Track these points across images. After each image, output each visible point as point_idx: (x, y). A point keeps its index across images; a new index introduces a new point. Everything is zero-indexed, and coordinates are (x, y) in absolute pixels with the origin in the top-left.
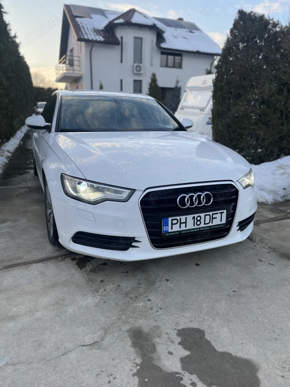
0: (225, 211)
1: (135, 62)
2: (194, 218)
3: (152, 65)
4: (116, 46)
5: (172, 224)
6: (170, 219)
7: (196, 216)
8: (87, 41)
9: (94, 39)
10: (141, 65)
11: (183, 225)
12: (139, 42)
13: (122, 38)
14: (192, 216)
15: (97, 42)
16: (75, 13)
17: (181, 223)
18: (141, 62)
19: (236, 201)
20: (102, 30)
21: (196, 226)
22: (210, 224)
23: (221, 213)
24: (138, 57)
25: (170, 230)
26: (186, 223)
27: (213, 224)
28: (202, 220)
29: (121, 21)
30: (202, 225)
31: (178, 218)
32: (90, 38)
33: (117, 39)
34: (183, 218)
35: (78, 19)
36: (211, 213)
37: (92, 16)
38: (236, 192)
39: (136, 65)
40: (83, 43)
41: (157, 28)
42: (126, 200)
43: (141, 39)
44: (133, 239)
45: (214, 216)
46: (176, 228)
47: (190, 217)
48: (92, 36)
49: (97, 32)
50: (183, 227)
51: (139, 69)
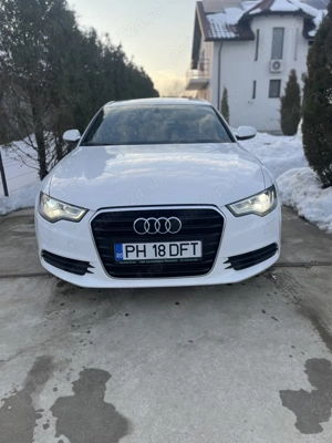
0: (200, 243)
1: (272, 58)
2: (155, 246)
3: (295, 59)
4: (251, 42)
5: (127, 252)
6: (124, 245)
7: (158, 244)
8: (216, 40)
9: (224, 36)
10: (280, 61)
11: (141, 254)
12: (279, 34)
13: (258, 31)
14: (153, 244)
15: (226, 40)
16: (206, 10)
17: (138, 251)
18: (281, 58)
19: (219, 230)
20: (236, 25)
21: (159, 257)
22: (179, 256)
23: (194, 244)
24: (278, 51)
25: (125, 258)
26: (144, 251)
27: (183, 256)
28: (167, 250)
29: (258, 10)
30: (167, 256)
31: (135, 245)
32: (219, 36)
33: (252, 33)
34: (141, 246)
35: (209, 17)
36: (178, 243)
37: (226, 10)
38: (220, 220)
39: (273, 61)
40: (212, 43)
41: (305, 13)
42: (78, 221)
43: (283, 29)
44: (87, 264)
45: (184, 247)
46: (132, 256)
47: (149, 246)
48: (222, 34)
49: (229, 27)
50: (141, 256)
51: (277, 66)
